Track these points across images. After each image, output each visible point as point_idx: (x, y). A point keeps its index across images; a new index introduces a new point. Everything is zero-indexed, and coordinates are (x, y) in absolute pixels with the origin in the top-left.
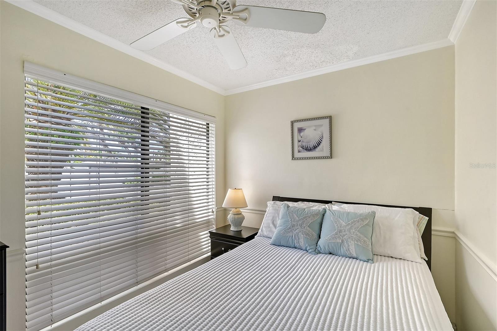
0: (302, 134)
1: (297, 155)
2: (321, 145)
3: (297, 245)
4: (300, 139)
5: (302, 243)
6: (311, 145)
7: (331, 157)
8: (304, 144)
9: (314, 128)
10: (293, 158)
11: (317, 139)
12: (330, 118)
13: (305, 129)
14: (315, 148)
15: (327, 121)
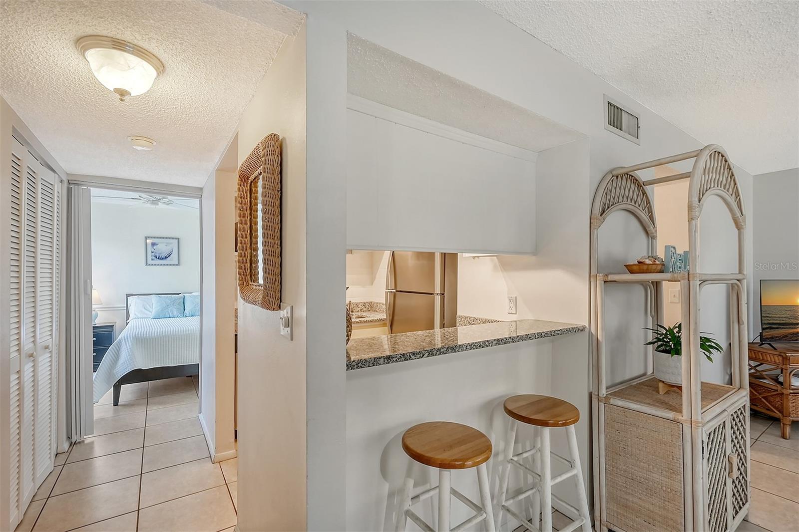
0: (155, 247)
1: (150, 262)
2: (171, 256)
3: (171, 315)
4: (153, 250)
5: (175, 313)
6: (163, 256)
7: (178, 265)
8: (157, 255)
9: (165, 244)
10: (147, 264)
11: (168, 252)
12: (179, 239)
13: (158, 244)
14: (166, 258)
15: (177, 240)
